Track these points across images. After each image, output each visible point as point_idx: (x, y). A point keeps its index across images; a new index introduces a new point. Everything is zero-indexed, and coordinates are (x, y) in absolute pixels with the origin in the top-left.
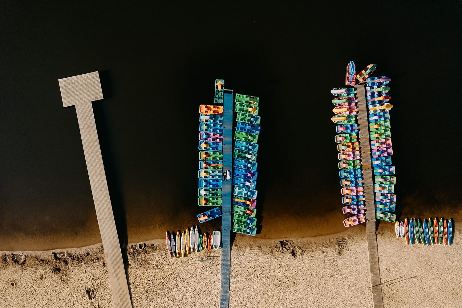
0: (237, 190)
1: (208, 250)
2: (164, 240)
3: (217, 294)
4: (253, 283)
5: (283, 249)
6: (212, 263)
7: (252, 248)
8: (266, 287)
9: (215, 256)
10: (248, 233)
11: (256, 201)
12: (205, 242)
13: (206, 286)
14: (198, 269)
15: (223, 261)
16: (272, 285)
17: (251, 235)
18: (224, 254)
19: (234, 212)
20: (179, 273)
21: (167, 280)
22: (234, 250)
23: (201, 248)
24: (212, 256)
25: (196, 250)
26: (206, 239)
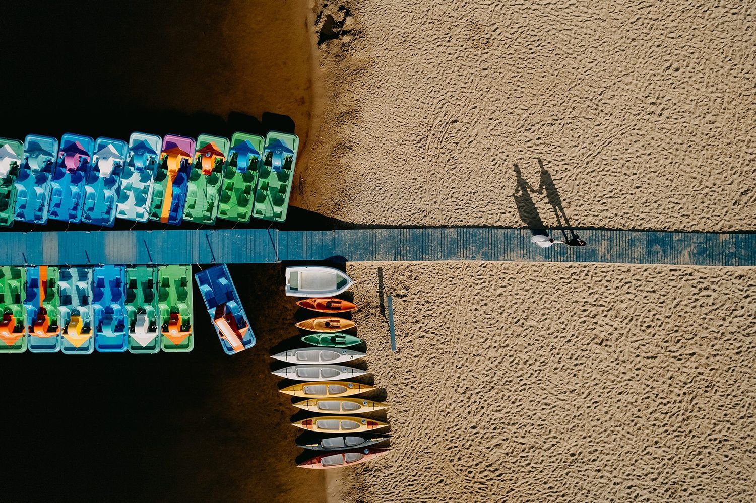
0: (129, 210)
1: (359, 311)
2: (328, 476)
3: (523, 275)
4: (479, 139)
5: (345, 33)
6: (405, 296)
7: (345, 147)
8: (493, 89)
9: (381, 286)
10: (287, 165)
11: (168, 138)
12: (327, 325)
13: (494, 315)
14: (430, 350)
15: (397, 254)
16: (484, 66)
17: (295, 151)
18: (367, 251)
19: (209, 218)
20: (448, 419)
21: (475, 463)
22: (355, 216)
23: (349, 338)
24: (381, 296)
25: (358, 356)
26: (317, 320)
